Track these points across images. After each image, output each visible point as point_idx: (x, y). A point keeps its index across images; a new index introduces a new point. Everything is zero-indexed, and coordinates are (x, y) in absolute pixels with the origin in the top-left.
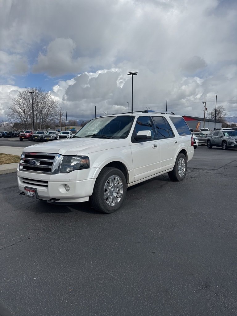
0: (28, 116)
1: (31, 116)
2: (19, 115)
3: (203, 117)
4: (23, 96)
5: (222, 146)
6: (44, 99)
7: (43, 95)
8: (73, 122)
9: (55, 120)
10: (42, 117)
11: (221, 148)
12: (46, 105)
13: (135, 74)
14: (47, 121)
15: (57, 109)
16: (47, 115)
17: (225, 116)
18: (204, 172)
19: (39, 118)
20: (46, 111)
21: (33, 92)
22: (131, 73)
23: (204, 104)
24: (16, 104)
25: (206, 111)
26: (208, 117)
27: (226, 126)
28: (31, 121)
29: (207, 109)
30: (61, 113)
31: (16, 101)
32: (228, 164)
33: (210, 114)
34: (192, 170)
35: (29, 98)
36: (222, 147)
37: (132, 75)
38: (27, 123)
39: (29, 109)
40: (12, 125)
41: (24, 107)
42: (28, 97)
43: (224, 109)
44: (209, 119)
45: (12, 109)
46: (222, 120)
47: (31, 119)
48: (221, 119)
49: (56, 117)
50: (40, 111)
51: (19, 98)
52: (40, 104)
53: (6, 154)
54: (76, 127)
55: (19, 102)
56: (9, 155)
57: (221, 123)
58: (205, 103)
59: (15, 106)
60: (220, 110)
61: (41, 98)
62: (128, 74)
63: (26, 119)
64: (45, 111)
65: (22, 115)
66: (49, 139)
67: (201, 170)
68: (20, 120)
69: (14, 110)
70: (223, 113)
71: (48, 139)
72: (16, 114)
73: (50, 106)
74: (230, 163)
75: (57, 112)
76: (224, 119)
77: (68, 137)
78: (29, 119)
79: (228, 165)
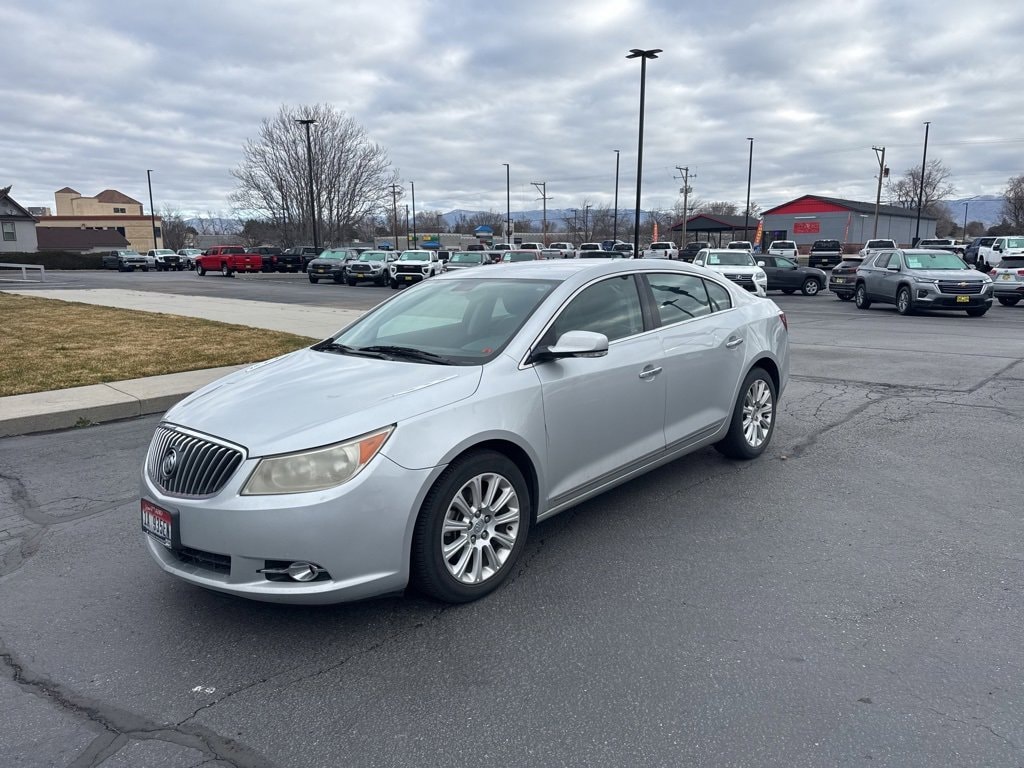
0: (291, 202)
1: (302, 199)
2: (265, 198)
3: (874, 201)
4: (277, 133)
5: (896, 301)
6: (343, 143)
7: (338, 131)
8: (431, 219)
9: (377, 211)
10: (335, 204)
11: (894, 306)
12: (349, 164)
13: (651, 54)
14: (352, 215)
15: (382, 175)
16: (353, 196)
17: (950, 198)
18: (927, 400)
19: (327, 204)
20: (350, 184)
21: (312, 122)
22: (637, 53)
23: (880, 153)
24: (254, 159)
25: (885, 180)
26: (889, 198)
27: (949, 230)
28: (303, 215)
29: (887, 172)
30: (397, 190)
31: (253, 150)
32: (1004, 370)
33: (896, 188)
34: (881, 392)
35: (294, 142)
36: (898, 305)
37: (640, 58)
38: (291, 222)
39: (295, 176)
40: (242, 228)
41: (279, 168)
42: (290, 137)
43: (944, 171)
44: (890, 207)
45: (241, 178)
46: (938, 211)
47: (303, 209)
48: (932, 205)
49: (380, 202)
50: (331, 182)
51: (264, 140)
52: (328, 160)
53: (251, 326)
54: (441, 235)
55: (263, 154)
56: (262, 330)
57: (935, 220)
58: (883, 151)
59: (251, 167)
60: (930, 173)
61: (333, 139)
62: (629, 57)
63: (288, 209)
64: (347, 182)
65: (272, 199)
66: (364, 277)
67: (914, 394)
68: (269, 214)
69: (247, 181)
70: (940, 185)
71: (361, 276)
72: (254, 192)
73: (360, 166)
74: (1011, 366)
75: (384, 186)
76: (945, 206)
77: (426, 271)
78: (295, 211)
79: (1005, 374)
